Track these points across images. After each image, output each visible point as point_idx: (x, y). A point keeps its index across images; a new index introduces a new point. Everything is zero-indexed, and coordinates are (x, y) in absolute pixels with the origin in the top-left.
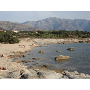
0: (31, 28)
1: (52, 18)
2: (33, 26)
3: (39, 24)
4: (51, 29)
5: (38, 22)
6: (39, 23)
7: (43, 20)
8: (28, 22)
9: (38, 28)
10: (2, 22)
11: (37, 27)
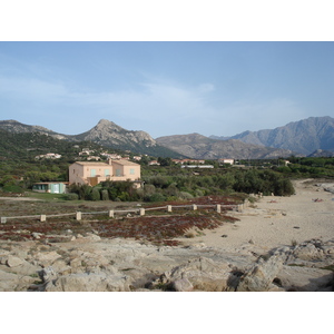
0: (256, 151)
1: (317, 119)
2: (261, 145)
3: (279, 138)
4: (316, 152)
5: (274, 132)
6: (280, 134)
7: (291, 125)
8: (247, 133)
9: (277, 148)
10: (180, 136)
11: (272, 146)
